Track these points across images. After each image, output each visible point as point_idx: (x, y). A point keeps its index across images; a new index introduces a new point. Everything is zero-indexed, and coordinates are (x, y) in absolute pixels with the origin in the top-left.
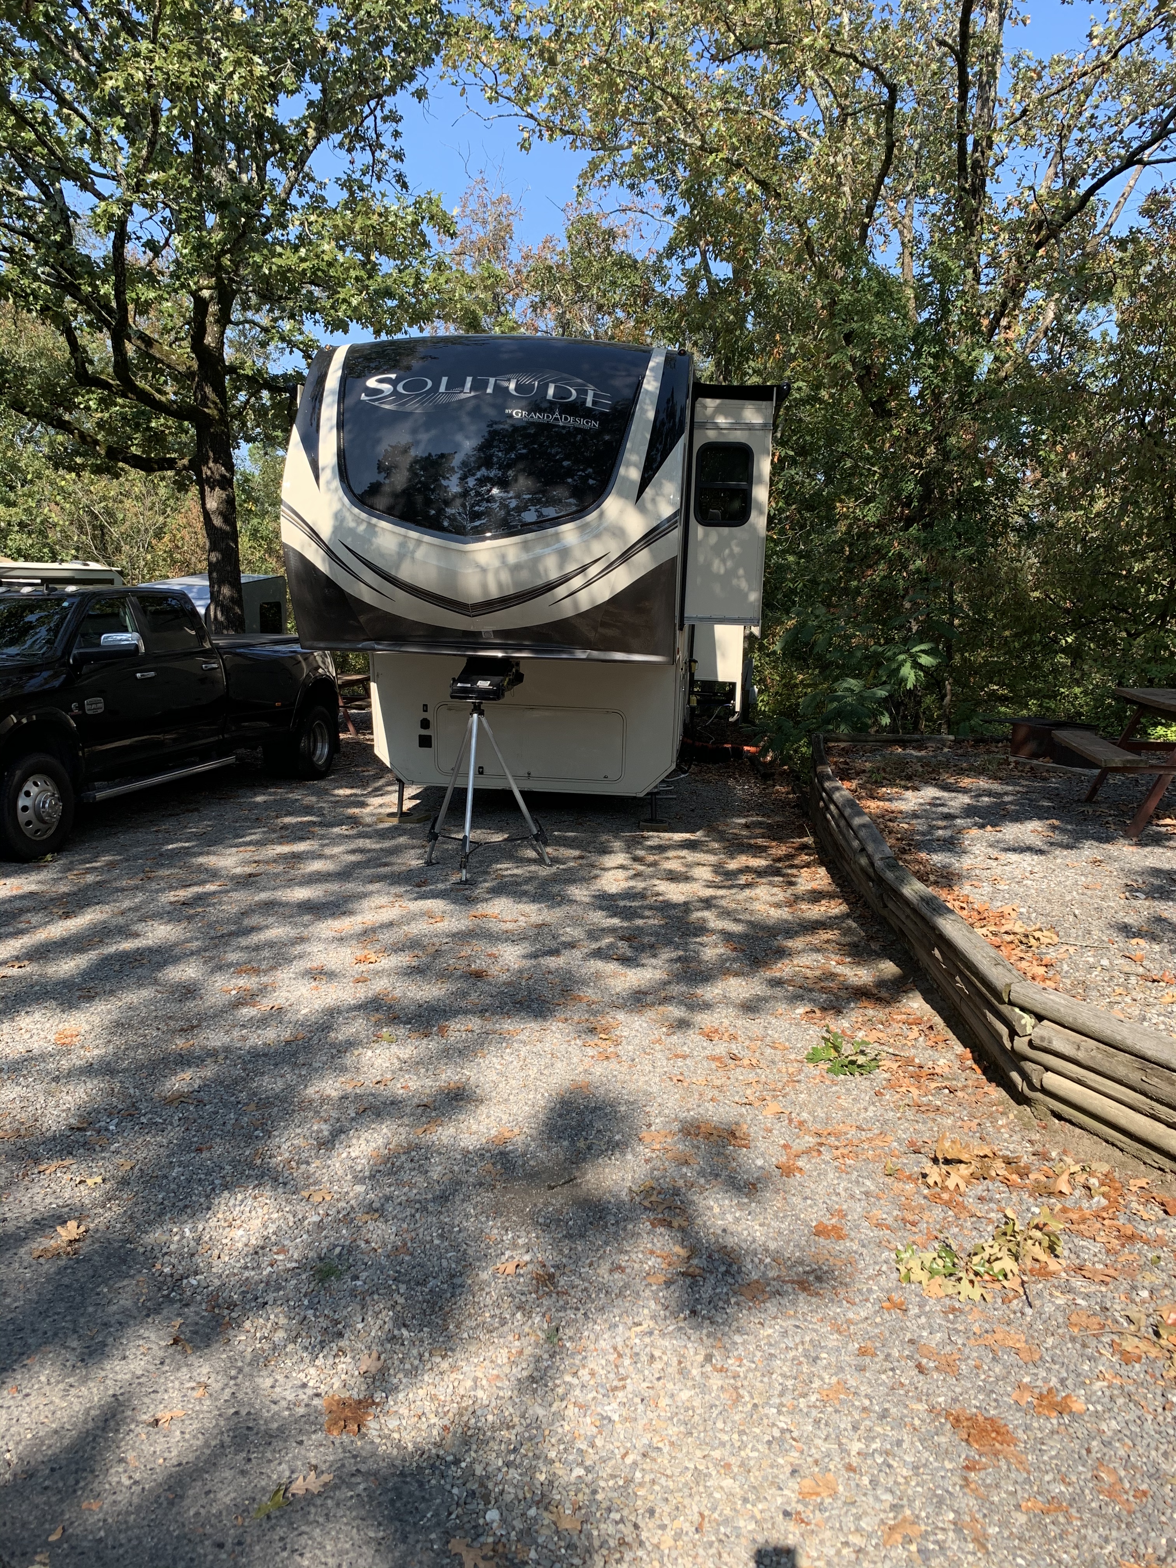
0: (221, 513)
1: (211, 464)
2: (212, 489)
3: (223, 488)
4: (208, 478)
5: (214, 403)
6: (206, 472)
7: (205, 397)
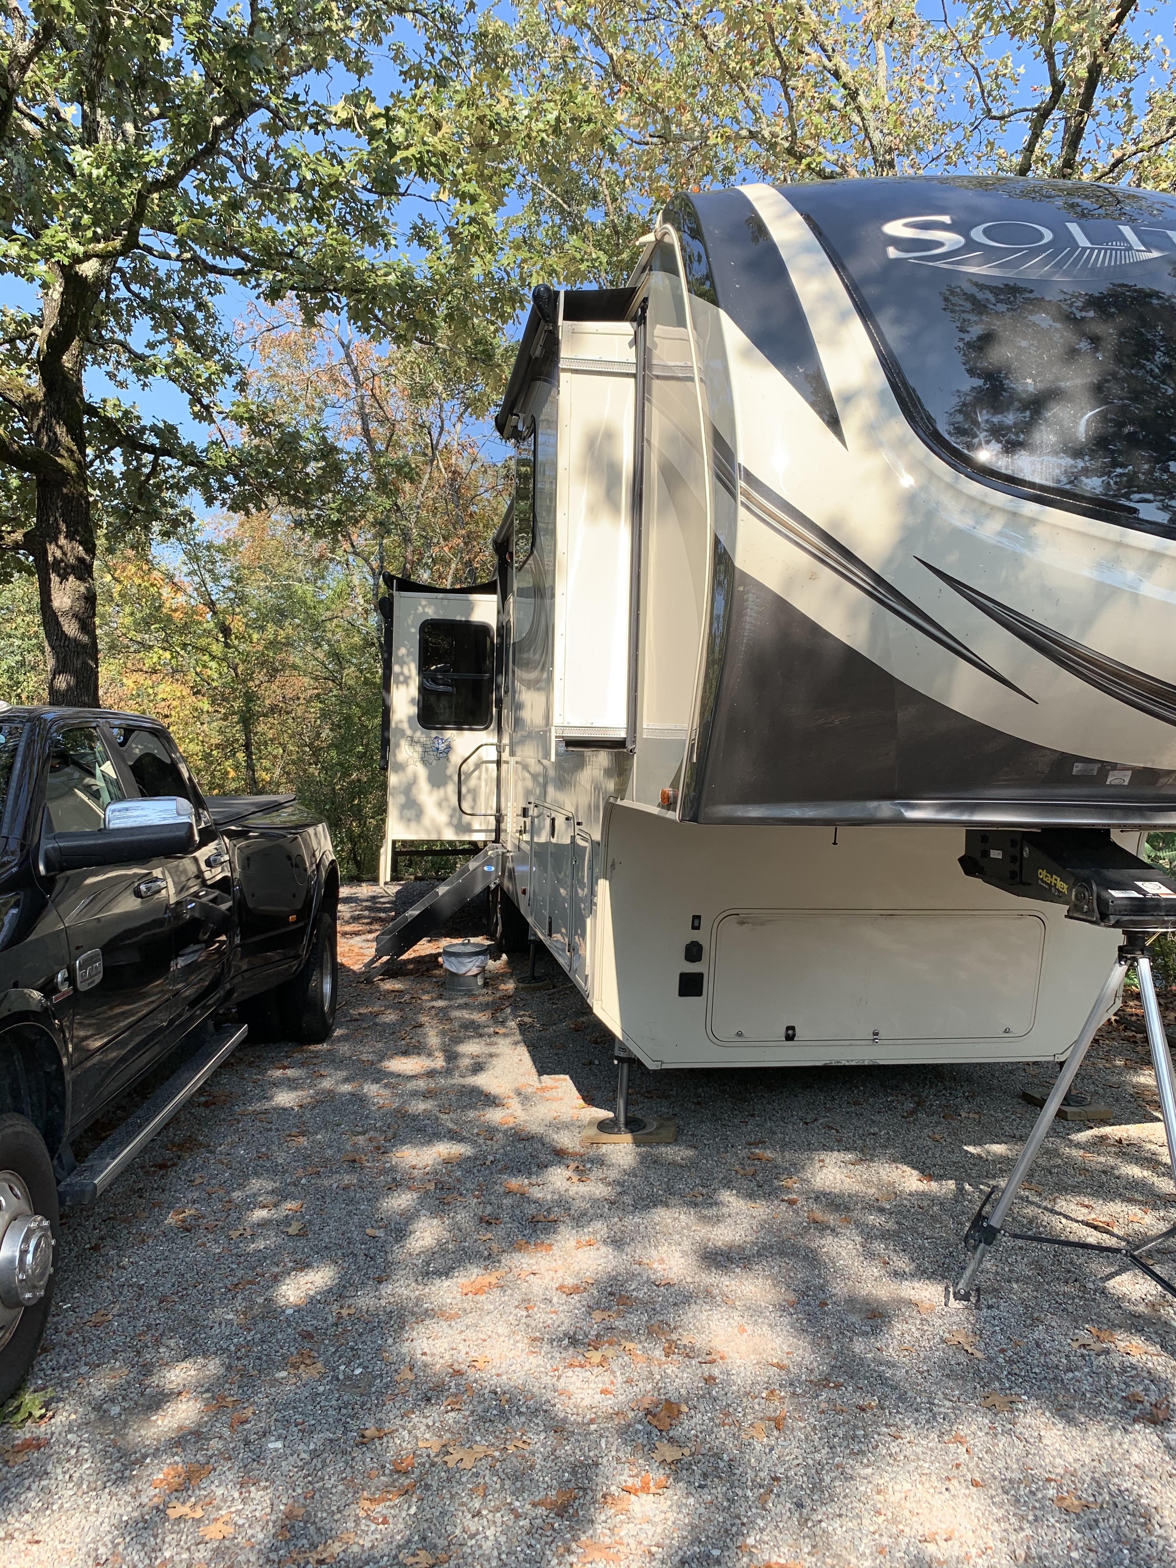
0: (76, 616)
1: (62, 541)
2: (64, 578)
3: (80, 578)
4: (57, 562)
5: (69, 450)
6: (53, 552)
7: (54, 441)
